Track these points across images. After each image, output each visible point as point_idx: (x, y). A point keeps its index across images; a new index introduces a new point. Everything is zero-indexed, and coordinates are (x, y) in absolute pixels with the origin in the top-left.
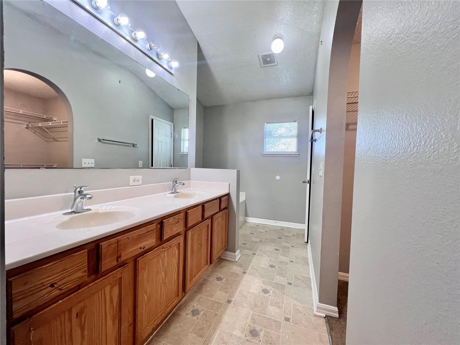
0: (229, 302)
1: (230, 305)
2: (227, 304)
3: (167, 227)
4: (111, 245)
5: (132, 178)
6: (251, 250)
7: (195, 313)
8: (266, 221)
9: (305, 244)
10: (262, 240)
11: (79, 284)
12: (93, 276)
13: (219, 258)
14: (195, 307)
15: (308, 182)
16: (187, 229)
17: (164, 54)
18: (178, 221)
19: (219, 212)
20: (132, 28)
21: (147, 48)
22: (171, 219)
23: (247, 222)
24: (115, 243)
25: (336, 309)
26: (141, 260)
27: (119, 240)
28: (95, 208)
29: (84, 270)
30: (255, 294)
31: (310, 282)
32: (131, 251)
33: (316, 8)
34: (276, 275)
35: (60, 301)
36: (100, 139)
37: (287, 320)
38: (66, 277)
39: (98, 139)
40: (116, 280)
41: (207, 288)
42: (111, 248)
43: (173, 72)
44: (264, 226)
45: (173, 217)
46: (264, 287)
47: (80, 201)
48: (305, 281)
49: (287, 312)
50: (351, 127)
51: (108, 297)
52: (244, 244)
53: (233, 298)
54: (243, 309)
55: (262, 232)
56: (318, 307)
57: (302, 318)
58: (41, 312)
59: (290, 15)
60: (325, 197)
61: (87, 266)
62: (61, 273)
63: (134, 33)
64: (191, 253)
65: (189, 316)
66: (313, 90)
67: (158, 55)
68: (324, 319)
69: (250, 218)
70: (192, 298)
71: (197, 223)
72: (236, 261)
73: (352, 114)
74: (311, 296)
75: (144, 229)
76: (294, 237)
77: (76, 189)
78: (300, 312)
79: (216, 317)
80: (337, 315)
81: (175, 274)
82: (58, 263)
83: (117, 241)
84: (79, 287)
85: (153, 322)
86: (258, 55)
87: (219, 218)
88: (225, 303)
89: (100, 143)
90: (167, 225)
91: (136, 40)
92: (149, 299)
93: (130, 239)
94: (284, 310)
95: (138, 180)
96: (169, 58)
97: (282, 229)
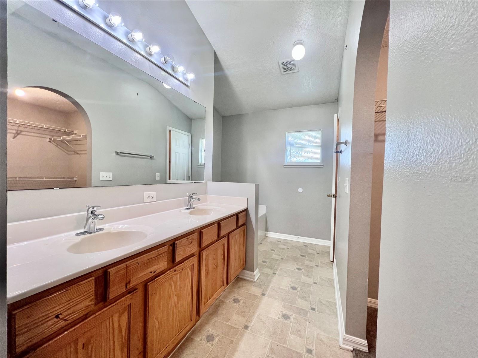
0: (246, 327)
1: (246, 331)
2: (244, 329)
3: (179, 249)
4: (120, 271)
5: (146, 194)
6: (271, 269)
7: (210, 338)
8: (289, 236)
9: (330, 263)
10: (283, 258)
11: (85, 313)
12: (101, 304)
13: (237, 277)
14: (210, 332)
15: (333, 196)
16: (201, 248)
17: (179, 66)
18: (192, 242)
19: (236, 230)
20: (147, 43)
21: (162, 62)
22: (184, 240)
23: (267, 237)
24: (123, 269)
25: (365, 342)
26: (151, 285)
27: (127, 266)
28: (108, 227)
29: (91, 298)
30: (275, 320)
31: (336, 308)
32: (142, 276)
33: (340, 11)
34: (298, 298)
35: (66, 333)
36: (118, 152)
37: (310, 351)
38: (72, 307)
39: (116, 152)
40: (125, 308)
41: (223, 311)
42: (120, 274)
43: (189, 84)
44: (286, 242)
45: (186, 238)
46: (285, 312)
47: (93, 221)
48: (330, 306)
49: (309, 343)
50: (380, 138)
51: (116, 326)
52: (264, 262)
53: (251, 323)
54: (261, 337)
55: (284, 249)
56: (344, 339)
57: (327, 351)
58: (46, 345)
59: (312, 20)
60: (351, 217)
61: (94, 294)
62: (66, 304)
63: (148, 47)
64: (205, 274)
65: (203, 341)
66: (338, 97)
67: (173, 68)
68: (351, 353)
69: (271, 233)
70: (207, 322)
71: (212, 242)
72: (255, 281)
73: (381, 124)
74: (336, 324)
75: (155, 252)
76: (318, 254)
77: (89, 209)
78: (324, 344)
79: (231, 344)
80: (366, 349)
81: (188, 297)
82: (64, 293)
83: (126, 266)
84: (86, 316)
85: (165, 349)
86: (278, 62)
87: (237, 236)
88: (241, 329)
89: (117, 156)
90: (179, 247)
91: (151, 55)
92: (160, 324)
93: (140, 263)
94: (306, 340)
95: (152, 197)
96: (184, 71)
97: (306, 245)
